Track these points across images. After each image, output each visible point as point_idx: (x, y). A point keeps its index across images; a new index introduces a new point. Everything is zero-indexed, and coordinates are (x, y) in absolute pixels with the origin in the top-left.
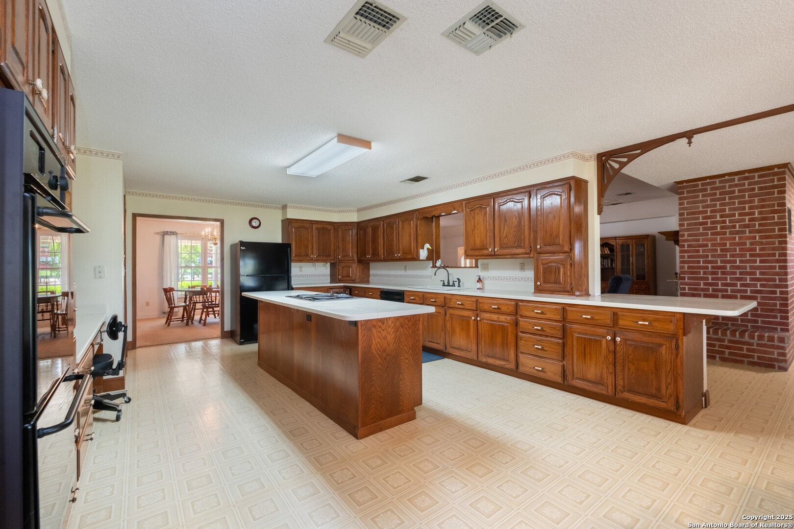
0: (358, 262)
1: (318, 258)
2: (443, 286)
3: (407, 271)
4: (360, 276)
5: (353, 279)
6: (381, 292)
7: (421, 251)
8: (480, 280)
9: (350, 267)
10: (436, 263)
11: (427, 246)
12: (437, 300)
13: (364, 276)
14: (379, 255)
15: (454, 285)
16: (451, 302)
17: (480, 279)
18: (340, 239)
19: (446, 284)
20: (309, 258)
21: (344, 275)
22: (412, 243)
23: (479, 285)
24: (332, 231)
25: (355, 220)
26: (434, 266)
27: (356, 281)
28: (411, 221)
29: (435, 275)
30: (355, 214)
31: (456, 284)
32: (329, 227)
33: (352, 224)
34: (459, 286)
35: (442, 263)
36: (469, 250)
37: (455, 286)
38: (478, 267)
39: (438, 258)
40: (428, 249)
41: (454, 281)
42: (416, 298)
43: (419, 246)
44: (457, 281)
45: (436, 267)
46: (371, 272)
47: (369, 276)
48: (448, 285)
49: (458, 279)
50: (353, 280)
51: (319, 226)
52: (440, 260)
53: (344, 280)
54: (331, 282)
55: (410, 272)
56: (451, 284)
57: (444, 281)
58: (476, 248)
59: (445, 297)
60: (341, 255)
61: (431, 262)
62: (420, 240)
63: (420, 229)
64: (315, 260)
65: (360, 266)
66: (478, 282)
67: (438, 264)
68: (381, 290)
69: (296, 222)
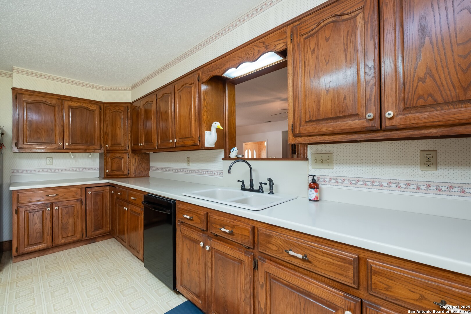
0: (132, 152)
1: (73, 147)
2: (242, 189)
3: (190, 164)
4: (135, 170)
5: (126, 173)
6: (145, 197)
7: (207, 133)
8: (314, 185)
9: (121, 158)
10: (230, 152)
11: (216, 125)
12: (235, 231)
13: (142, 170)
14: (152, 142)
15: (260, 190)
16: (269, 242)
17: (314, 181)
18: (109, 123)
19: (247, 186)
20: (55, 146)
21: (114, 168)
22: (193, 122)
23: (313, 194)
24: (97, 112)
25: (130, 100)
26: (227, 157)
27: (129, 176)
28: (191, 87)
29: (229, 172)
30: (129, 93)
31: (266, 187)
32: (92, 107)
33: (125, 105)
34: (271, 193)
35: (238, 153)
36: (303, 123)
37: (263, 192)
38: (307, 159)
39: (233, 145)
40: (218, 130)
41: (261, 183)
42: (195, 218)
43: (204, 126)
44: (268, 182)
45: (230, 158)
46: (152, 164)
47: (148, 169)
48: (251, 190)
49: (270, 180)
50: (125, 175)
51: (73, 104)
52: (236, 148)
53: (115, 175)
54: (101, 178)
55: (193, 166)
56: (256, 187)
57: (243, 182)
58: (323, 116)
59: (253, 228)
60: (110, 142)
61: (223, 151)
62: (205, 117)
63: (205, 99)
64: (66, 149)
65: (136, 157)
66: (311, 187)
67: (234, 154)
68: (145, 194)
69: (32, 95)
